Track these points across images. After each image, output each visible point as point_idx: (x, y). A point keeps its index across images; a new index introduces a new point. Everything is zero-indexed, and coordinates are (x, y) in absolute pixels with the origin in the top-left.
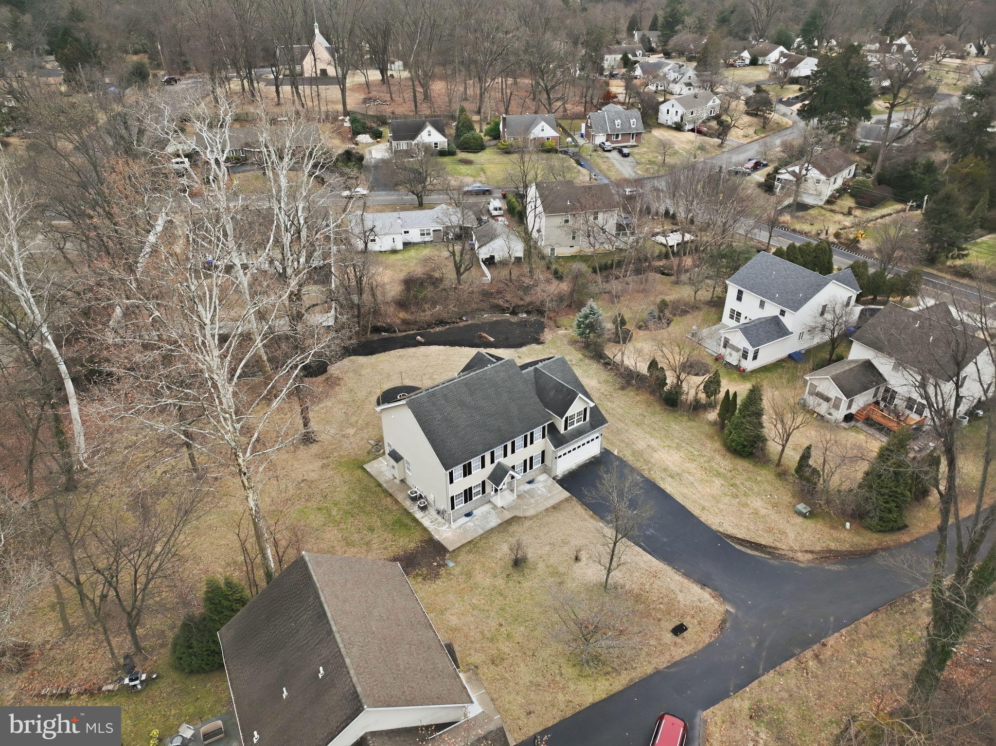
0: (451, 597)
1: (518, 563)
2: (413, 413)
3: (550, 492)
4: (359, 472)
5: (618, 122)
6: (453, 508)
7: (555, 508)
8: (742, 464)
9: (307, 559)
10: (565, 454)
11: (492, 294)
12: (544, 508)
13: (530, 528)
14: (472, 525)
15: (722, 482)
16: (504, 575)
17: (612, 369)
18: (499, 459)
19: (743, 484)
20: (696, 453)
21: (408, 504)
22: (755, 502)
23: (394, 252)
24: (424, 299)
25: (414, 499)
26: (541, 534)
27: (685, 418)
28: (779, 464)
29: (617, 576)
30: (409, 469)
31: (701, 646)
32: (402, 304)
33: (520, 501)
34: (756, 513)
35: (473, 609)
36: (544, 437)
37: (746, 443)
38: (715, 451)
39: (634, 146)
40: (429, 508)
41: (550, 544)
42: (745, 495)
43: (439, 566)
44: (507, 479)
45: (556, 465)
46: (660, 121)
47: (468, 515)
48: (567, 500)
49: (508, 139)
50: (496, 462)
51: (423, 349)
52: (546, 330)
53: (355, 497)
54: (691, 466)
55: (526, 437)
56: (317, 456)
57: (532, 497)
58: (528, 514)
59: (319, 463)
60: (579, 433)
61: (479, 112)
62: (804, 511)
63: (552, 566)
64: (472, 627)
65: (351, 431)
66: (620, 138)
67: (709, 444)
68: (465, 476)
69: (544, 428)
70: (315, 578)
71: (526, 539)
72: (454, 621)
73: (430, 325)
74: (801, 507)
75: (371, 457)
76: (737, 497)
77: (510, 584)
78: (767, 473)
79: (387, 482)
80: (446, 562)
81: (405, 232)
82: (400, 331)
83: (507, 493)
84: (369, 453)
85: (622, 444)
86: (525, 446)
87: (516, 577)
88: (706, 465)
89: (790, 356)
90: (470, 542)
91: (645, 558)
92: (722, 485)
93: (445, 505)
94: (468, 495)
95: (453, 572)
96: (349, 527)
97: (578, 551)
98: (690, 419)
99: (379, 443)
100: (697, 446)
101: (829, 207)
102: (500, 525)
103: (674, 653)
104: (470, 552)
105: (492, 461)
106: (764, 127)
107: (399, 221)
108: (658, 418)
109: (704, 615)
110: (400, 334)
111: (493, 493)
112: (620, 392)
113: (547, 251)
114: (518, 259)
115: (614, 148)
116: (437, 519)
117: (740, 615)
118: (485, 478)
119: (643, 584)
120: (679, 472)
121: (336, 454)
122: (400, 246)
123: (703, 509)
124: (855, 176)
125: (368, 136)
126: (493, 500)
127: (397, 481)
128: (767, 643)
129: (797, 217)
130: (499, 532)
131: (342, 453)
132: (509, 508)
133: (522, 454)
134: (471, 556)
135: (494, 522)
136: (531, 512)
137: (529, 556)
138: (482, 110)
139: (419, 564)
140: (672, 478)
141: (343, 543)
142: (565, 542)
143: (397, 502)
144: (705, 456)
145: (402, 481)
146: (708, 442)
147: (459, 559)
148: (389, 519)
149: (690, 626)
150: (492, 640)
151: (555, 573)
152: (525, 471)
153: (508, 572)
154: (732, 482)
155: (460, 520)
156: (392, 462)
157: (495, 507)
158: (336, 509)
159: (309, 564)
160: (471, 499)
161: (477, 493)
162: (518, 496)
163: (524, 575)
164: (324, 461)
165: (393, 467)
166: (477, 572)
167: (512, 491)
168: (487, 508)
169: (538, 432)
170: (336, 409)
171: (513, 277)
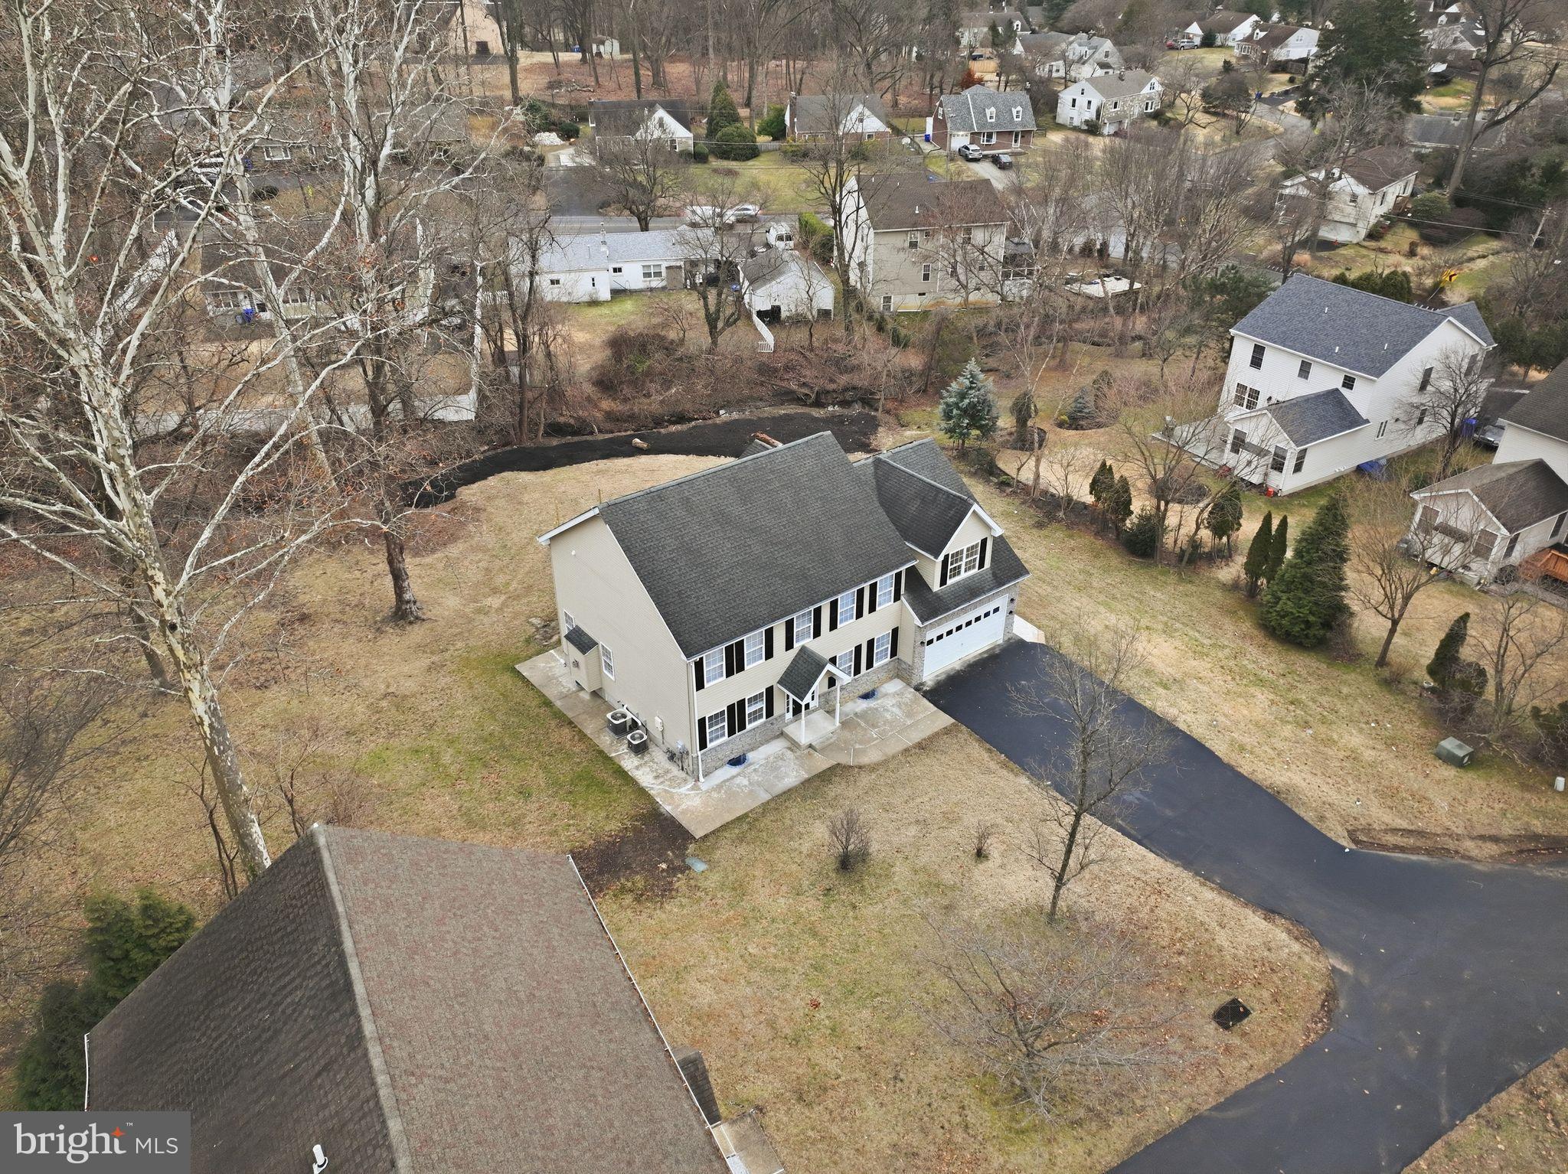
0: (700, 941)
1: (849, 863)
2: (615, 533)
3: (909, 715)
4: (506, 679)
5: (991, 111)
6: (703, 745)
7: (922, 746)
8: (1304, 663)
9: (322, 841)
10: (940, 637)
11: (776, 370)
12: (900, 747)
13: (873, 788)
14: (745, 782)
15: (1272, 696)
16: (818, 890)
17: (1014, 492)
18: (805, 641)
19: (1314, 701)
20: (1207, 642)
21: (605, 740)
22: (1346, 736)
23: (594, 303)
24: (649, 374)
25: (620, 730)
26: (897, 801)
27: (1172, 578)
28: (1382, 662)
29: (1075, 891)
30: (609, 667)
31: (1288, 1054)
32: (605, 383)
33: (847, 734)
34: (1354, 757)
35: (751, 968)
36: (897, 598)
37: (1311, 618)
38: (1244, 637)
39: (1020, 154)
40: (652, 748)
41: (917, 822)
42: (1323, 721)
43: (673, 870)
44: (820, 685)
45: (922, 658)
46: (1059, 120)
47: (737, 761)
48: (947, 731)
49: (799, 136)
50: (797, 645)
51: (644, 460)
52: (880, 429)
53: (493, 727)
54: (1202, 666)
55: (861, 592)
56: (421, 648)
57: (874, 726)
58: (865, 760)
59: (425, 661)
60: (971, 592)
61: (748, 104)
62: (1460, 753)
63: (924, 869)
64: (749, 1011)
65: (495, 602)
66: (994, 140)
67: (1228, 624)
68: (729, 673)
69: (898, 576)
70: (335, 889)
71: (868, 812)
72: (706, 996)
73: (659, 422)
74: (1450, 744)
75: (533, 649)
76: (1307, 725)
77: (833, 909)
78: (1361, 679)
79: (564, 697)
80: (689, 861)
81: (615, 270)
82: (600, 431)
83: (819, 717)
84: (528, 641)
85: (1051, 623)
86: (859, 615)
87: (844, 894)
88: (1232, 663)
89: (1360, 470)
90: (740, 819)
91: (1130, 853)
92: (1272, 702)
93: (684, 738)
94: (736, 716)
95: (703, 884)
96: (477, 787)
97: (982, 837)
98: (1181, 580)
99: (550, 622)
100: (1206, 628)
101: (1373, 244)
102: (806, 783)
103: (1228, 1072)
104: (741, 839)
105: (789, 645)
106: (1238, 133)
107: (604, 249)
108: (1116, 578)
109: (1283, 979)
110: (601, 437)
111: (789, 716)
112: (1034, 531)
113: (876, 302)
114: (824, 314)
115: (985, 157)
116: (667, 772)
117: (1366, 980)
118: (773, 681)
119: (1132, 910)
120: (1178, 676)
121: (459, 645)
122: (605, 295)
123: (1242, 748)
124: (1413, 194)
125: (554, 135)
126: (790, 730)
127: (585, 696)
128: (1444, 1048)
129: (1321, 259)
130: (804, 799)
131: (472, 643)
132: (825, 749)
133: (852, 632)
134: (742, 850)
135: (792, 776)
136: (872, 756)
137: (874, 848)
138: (754, 100)
139: (628, 867)
140: (1166, 687)
141: (461, 823)
142: (951, 819)
143: (583, 736)
144: (1224, 647)
145: (596, 694)
146: (1227, 621)
147: (718, 855)
148: (565, 770)
149: (1252, 1004)
150: (795, 1042)
151: (933, 885)
152: (857, 671)
153: (826, 884)
154: (1290, 696)
155: (718, 773)
156: (574, 653)
157: (794, 745)
158: (451, 751)
159: (325, 855)
160: (742, 727)
161: (756, 716)
162: (844, 724)
163: (863, 889)
164: (435, 658)
165: (576, 664)
166: (757, 883)
167: (831, 712)
168: (777, 747)
169: (885, 584)
170: (466, 563)
171: (816, 344)
